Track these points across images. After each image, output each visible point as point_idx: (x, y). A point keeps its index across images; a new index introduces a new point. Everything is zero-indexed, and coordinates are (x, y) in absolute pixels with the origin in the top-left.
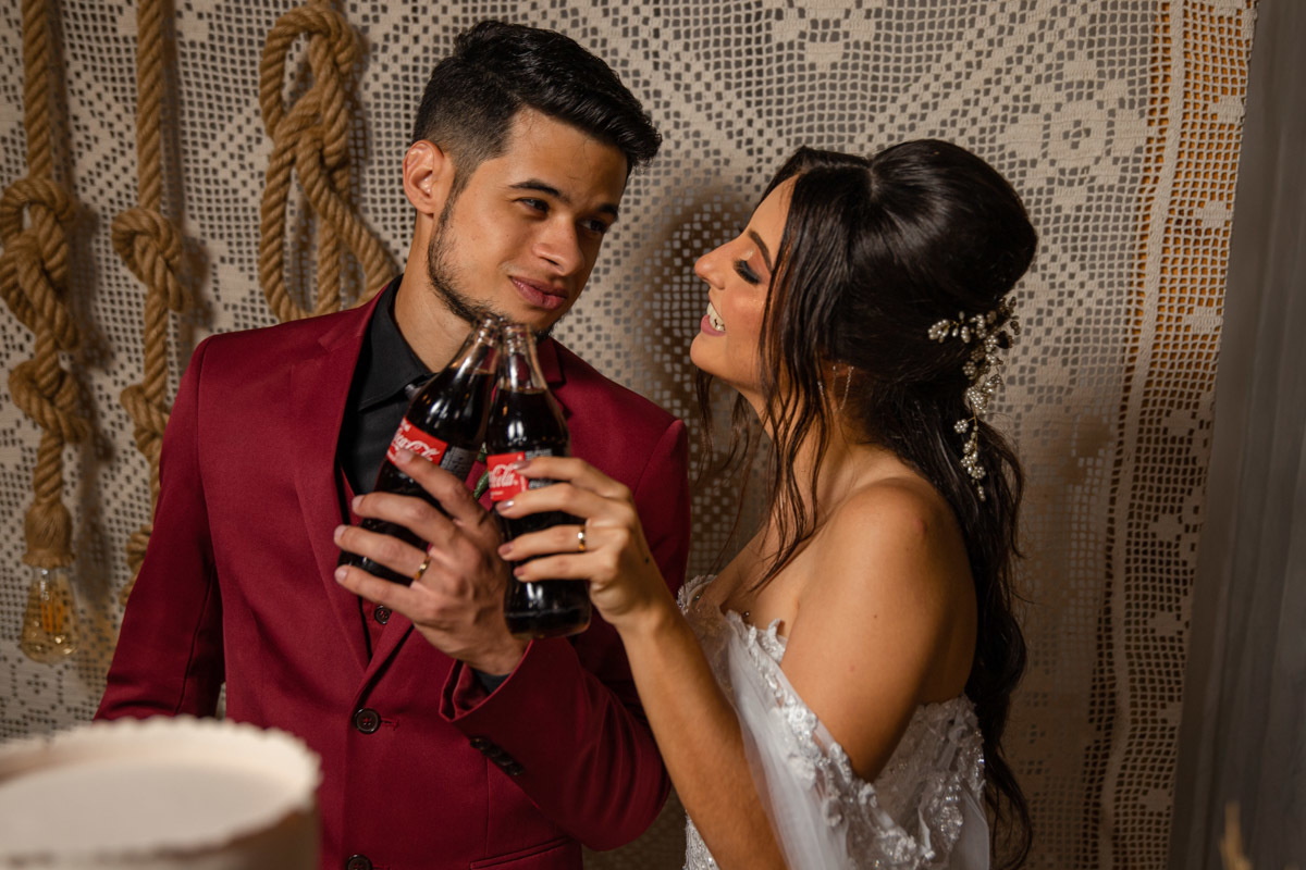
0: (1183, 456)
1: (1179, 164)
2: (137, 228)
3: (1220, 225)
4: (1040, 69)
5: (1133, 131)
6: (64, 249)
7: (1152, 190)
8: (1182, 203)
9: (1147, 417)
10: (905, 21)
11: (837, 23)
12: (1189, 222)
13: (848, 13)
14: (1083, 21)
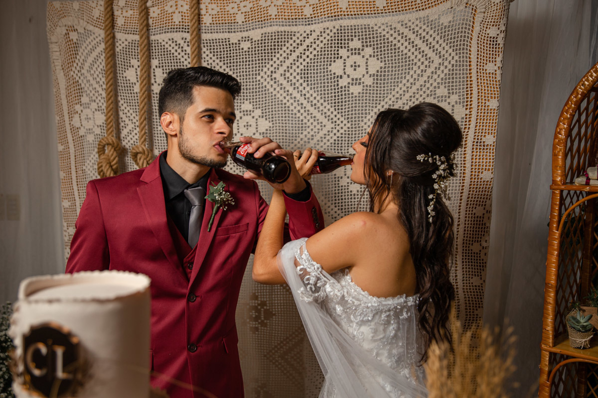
0: (481, 223)
1: (477, 123)
2: (138, 151)
3: (492, 143)
4: (428, 92)
5: (460, 112)
6: (117, 159)
7: (468, 132)
8: (478, 136)
9: (468, 209)
10: (383, 78)
11: (360, 79)
12: (481, 142)
13: (364, 75)
14: (442, 76)
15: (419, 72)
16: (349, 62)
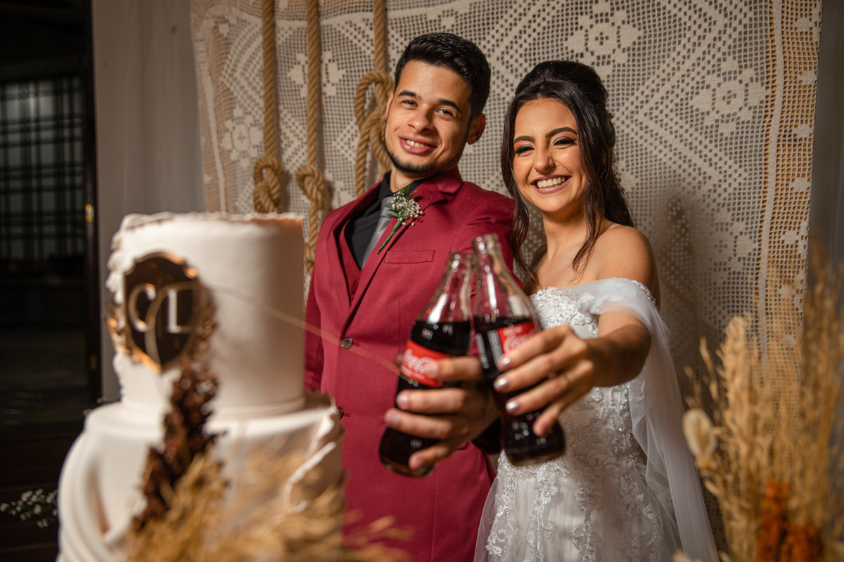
0: (793, 254)
1: (783, 107)
2: (305, 172)
3: (807, 136)
4: (709, 67)
5: (758, 93)
7: (770, 121)
8: (786, 126)
9: (773, 235)
10: (642, 52)
11: (609, 56)
12: (790, 136)
13: (614, 51)
14: (730, 42)
15: (694, 39)
16: (593, 34)
